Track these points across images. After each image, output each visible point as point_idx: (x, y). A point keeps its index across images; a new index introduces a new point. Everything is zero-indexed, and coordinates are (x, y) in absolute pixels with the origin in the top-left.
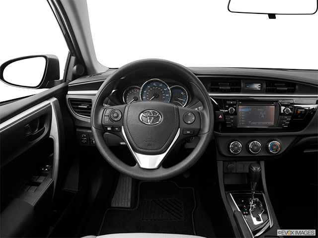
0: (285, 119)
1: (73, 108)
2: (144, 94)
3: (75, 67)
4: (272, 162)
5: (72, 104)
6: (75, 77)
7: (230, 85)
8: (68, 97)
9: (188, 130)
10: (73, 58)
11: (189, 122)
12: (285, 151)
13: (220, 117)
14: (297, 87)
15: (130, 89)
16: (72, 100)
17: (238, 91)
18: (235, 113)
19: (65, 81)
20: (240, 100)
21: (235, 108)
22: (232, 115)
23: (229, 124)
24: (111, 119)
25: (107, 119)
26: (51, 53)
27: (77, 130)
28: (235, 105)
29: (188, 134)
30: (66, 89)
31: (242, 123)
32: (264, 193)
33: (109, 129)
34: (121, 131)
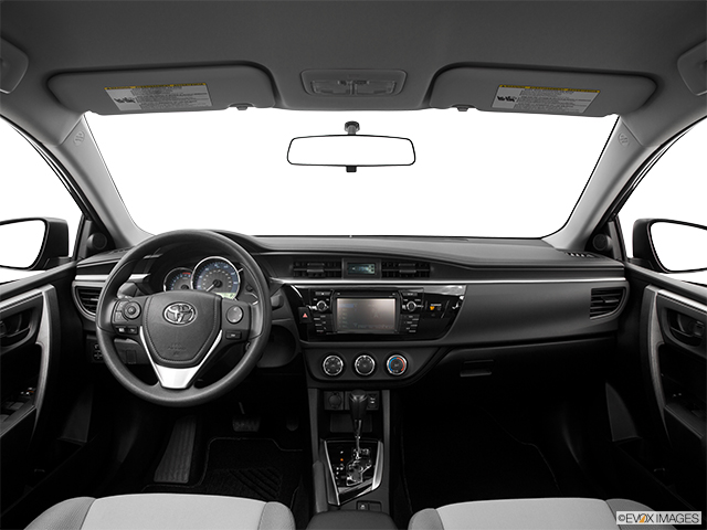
0: (410, 320)
1: (83, 302)
2: (199, 282)
3: (91, 237)
4: (402, 390)
5: (81, 295)
6: (90, 253)
7: (324, 268)
8: (75, 284)
9: (234, 331)
10: (88, 223)
11: (234, 321)
12: (418, 372)
13: (305, 316)
14: (432, 269)
15: (178, 273)
16: (81, 290)
17: (339, 276)
18: (328, 312)
19: (76, 259)
20: (337, 291)
21: (328, 303)
22: (323, 313)
23: (319, 328)
24: (124, 315)
25: (118, 316)
26: (55, 214)
27: (88, 337)
28: (329, 297)
29: (233, 338)
30: (73, 272)
31: (342, 326)
32: (383, 441)
33: (121, 330)
34: (138, 333)
